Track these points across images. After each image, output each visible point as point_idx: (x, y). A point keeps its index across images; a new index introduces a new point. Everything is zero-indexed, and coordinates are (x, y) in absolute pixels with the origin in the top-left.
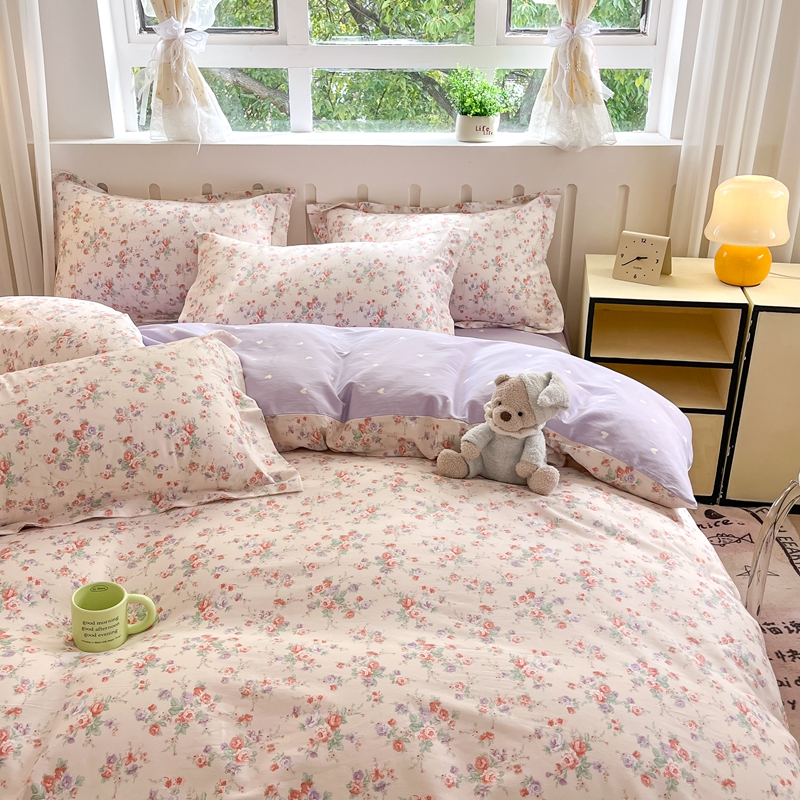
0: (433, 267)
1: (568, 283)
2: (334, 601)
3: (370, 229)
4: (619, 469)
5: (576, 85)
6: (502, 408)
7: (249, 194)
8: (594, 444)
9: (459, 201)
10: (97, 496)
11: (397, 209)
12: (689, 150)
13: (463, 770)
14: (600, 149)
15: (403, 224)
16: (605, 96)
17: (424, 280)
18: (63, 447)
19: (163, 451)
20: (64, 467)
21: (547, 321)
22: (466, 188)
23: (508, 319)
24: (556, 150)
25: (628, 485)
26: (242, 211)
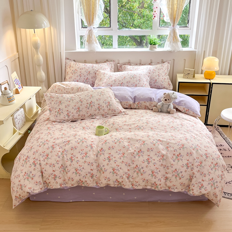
0: (146, 76)
1: (173, 80)
2: (139, 128)
3: (132, 69)
4: (186, 110)
5: (174, 38)
6: (165, 99)
7: (105, 62)
8: (182, 106)
9: (150, 63)
10: (93, 115)
11: (136, 65)
12: (198, 52)
13: (164, 148)
14: (179, 51)
15: (138, 68)
16: (180, 40)
17: (144, 78)
18: (88, 105)
19: (105, 107)
20: (88, 109)
21: (169, 87)
22: (151, 60)
23: (161, 87)
24: (170, 52)
25: (188, 113)
26: (105, 65)
